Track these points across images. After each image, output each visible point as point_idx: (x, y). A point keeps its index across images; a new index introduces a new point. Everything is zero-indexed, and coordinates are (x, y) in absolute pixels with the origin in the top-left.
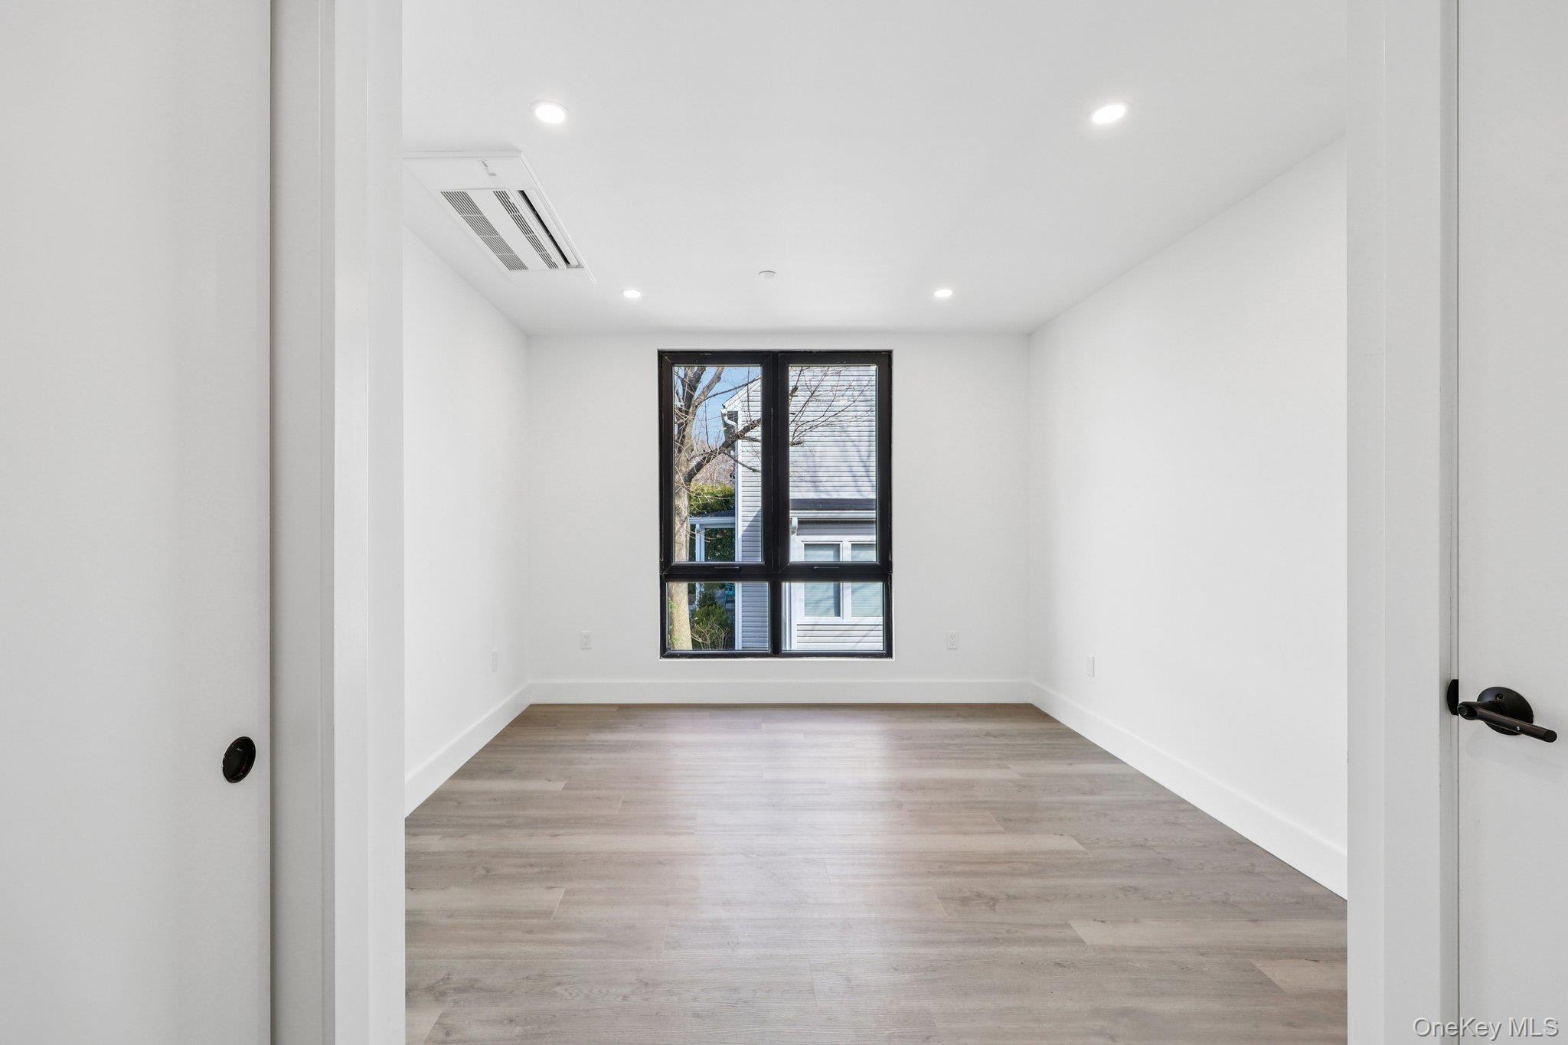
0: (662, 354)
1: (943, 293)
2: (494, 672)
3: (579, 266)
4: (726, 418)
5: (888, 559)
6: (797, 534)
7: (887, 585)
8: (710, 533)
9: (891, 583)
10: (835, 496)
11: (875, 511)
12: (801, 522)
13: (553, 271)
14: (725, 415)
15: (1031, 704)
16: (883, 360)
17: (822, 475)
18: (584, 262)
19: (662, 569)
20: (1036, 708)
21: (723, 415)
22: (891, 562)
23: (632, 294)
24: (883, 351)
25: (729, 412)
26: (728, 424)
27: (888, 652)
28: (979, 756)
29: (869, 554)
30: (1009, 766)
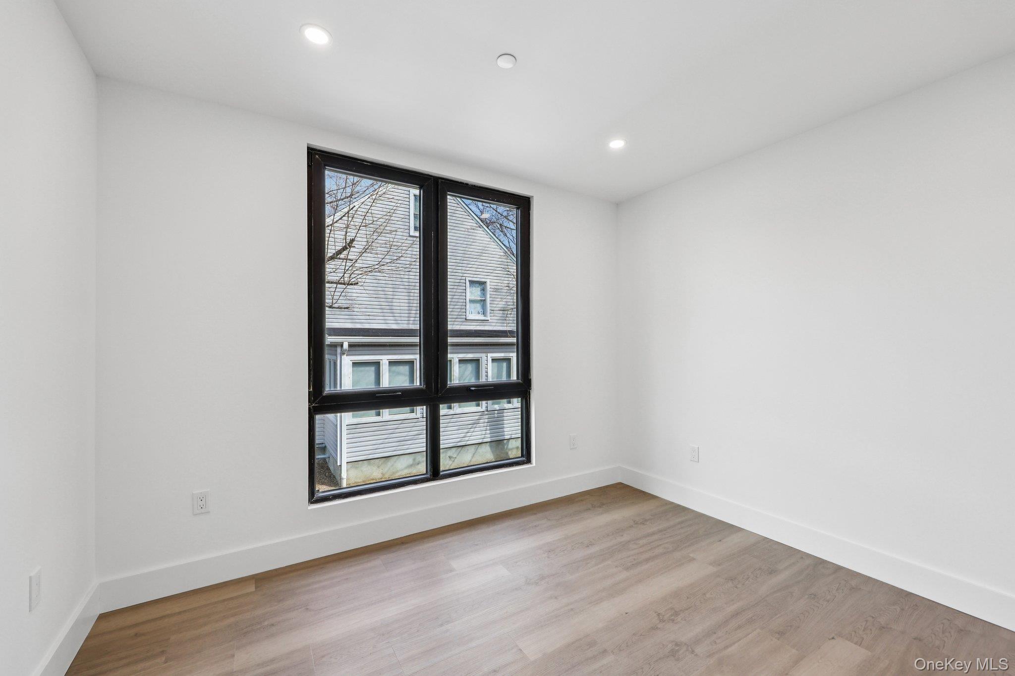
0: (312, 152)
5: (528, 377)
6: (347, 355)
7: (526, 400)
10: (367, 326)
11: (419, 338)
12: (351, 346)
15: (621, 483)
16: (524, 204)
20: (628, 486)
24: (524, 197)
27: (524, 459)
28: (660, 550)
29: (404, 375)
30: (691, 555)
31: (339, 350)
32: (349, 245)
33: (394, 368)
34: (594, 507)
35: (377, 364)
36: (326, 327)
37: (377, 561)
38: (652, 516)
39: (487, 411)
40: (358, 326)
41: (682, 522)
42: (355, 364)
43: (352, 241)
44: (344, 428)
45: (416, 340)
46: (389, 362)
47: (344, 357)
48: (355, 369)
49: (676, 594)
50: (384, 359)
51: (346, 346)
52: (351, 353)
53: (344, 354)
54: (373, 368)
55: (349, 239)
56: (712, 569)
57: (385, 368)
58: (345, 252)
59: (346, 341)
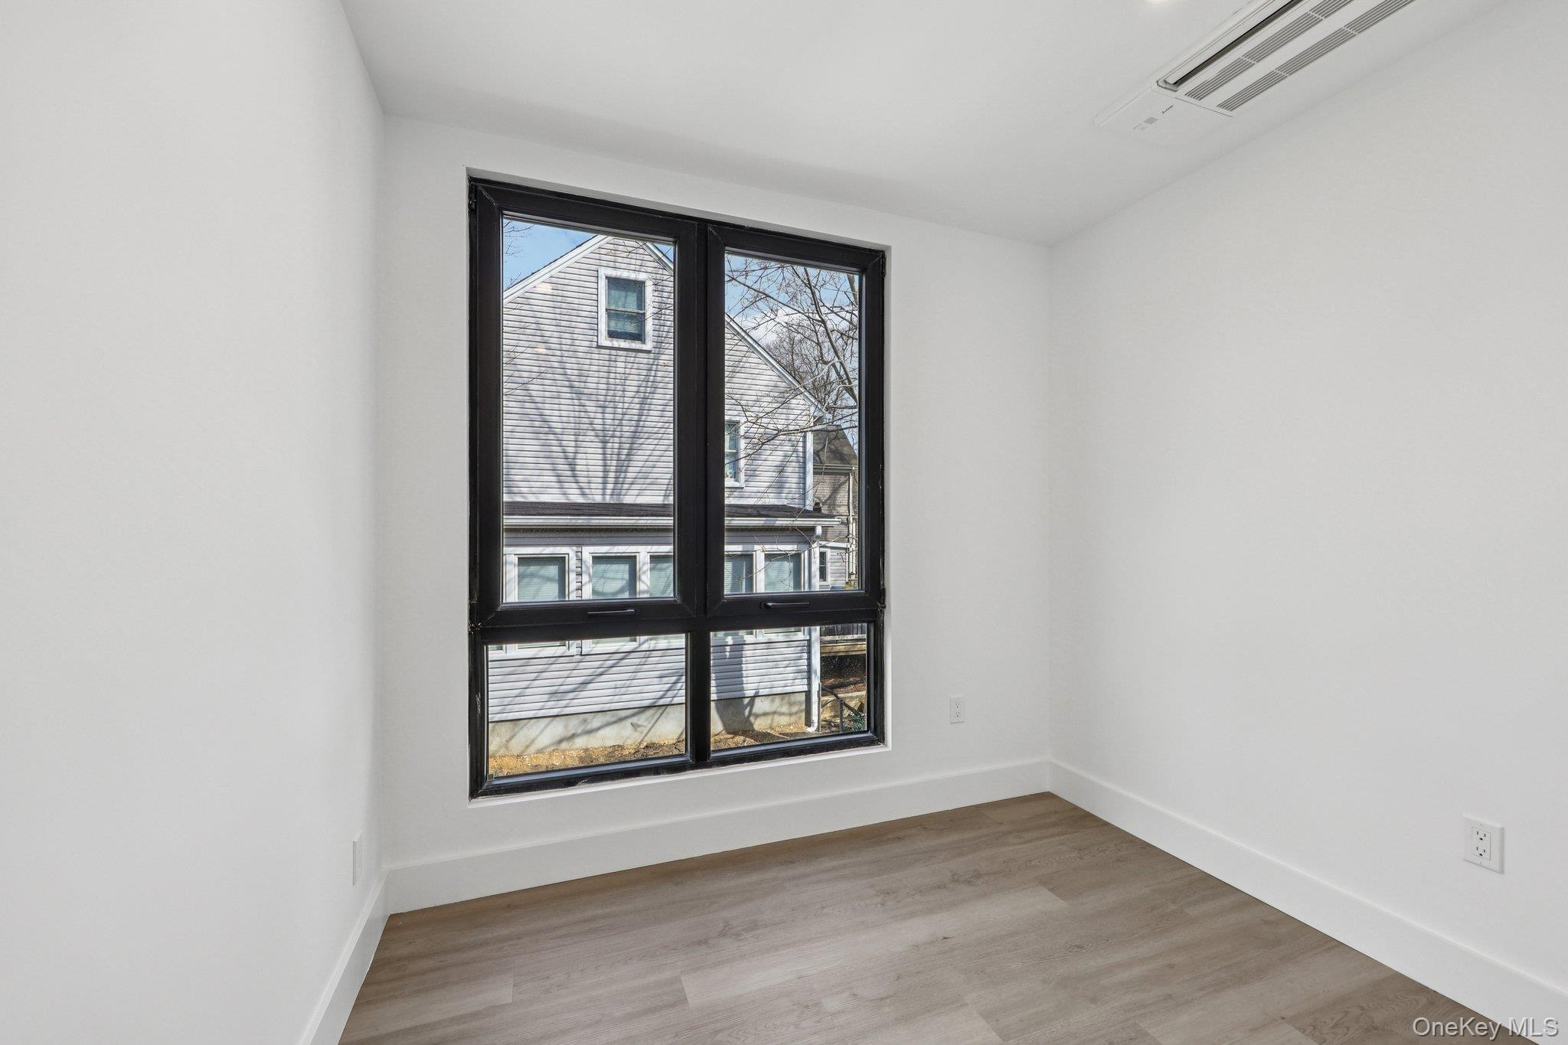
39: (581, 655)
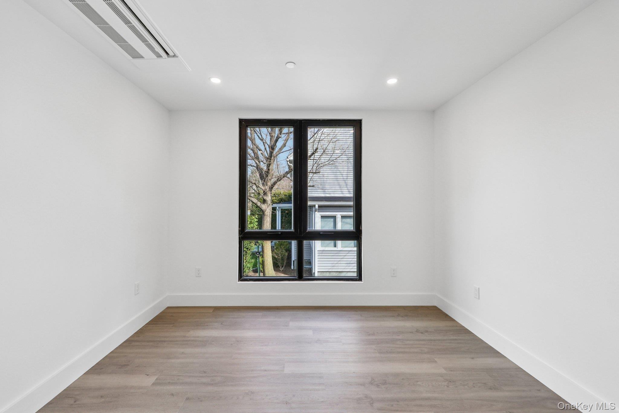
0: (241, 121)
1: (392, 81)
2: (135, 295)
3: (175, 56)
4: (288, 162)
5: (360, 228)
6: (318, 212)
7: (359, 242)
8: (283, 211)
9: (361, 241)
10: (332, 195)
11: (353, 202)
12: (319, 206)
13: (160, 60)
14: (288, 161)
15: (436, 307)
16: (357, 124)
17: (327, 187)
18: (177, 53)
19: (240, 234)
20: (439, 309)
21: (287, 161)
22: (361, 230)
23: (216, 81)
24: (357, 120)
25: (290, 160)
26: (289, 165)
27: (359, 278)
28: (416, 350)
29: (349, 224)
30: (436, 359)
31: (314, 209)
32: (316, 151)
33: (344, 220)
34: (399, 315)
35: (334, 217)
36: (308, 196)
37: (260, 314)
38: (434, 330)
40: (328, 195)
41: (456, 340)
42: (323, 217)
43: (317, 149)
44: (316, 252)
45: (351, 203)
46: (341, 216)
47: (317, 213)
48: (322, 219)
49: (396, 375)
50: (339, 214)
51: (317, 206)
52: (319, 211)
53: (316, 211)
54: (332, 220)
55: (315, 148)
56: (443, 371)
57: (339, 219)
58: (313, 156)
59: (317, 204)
